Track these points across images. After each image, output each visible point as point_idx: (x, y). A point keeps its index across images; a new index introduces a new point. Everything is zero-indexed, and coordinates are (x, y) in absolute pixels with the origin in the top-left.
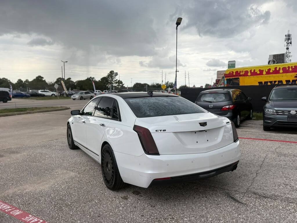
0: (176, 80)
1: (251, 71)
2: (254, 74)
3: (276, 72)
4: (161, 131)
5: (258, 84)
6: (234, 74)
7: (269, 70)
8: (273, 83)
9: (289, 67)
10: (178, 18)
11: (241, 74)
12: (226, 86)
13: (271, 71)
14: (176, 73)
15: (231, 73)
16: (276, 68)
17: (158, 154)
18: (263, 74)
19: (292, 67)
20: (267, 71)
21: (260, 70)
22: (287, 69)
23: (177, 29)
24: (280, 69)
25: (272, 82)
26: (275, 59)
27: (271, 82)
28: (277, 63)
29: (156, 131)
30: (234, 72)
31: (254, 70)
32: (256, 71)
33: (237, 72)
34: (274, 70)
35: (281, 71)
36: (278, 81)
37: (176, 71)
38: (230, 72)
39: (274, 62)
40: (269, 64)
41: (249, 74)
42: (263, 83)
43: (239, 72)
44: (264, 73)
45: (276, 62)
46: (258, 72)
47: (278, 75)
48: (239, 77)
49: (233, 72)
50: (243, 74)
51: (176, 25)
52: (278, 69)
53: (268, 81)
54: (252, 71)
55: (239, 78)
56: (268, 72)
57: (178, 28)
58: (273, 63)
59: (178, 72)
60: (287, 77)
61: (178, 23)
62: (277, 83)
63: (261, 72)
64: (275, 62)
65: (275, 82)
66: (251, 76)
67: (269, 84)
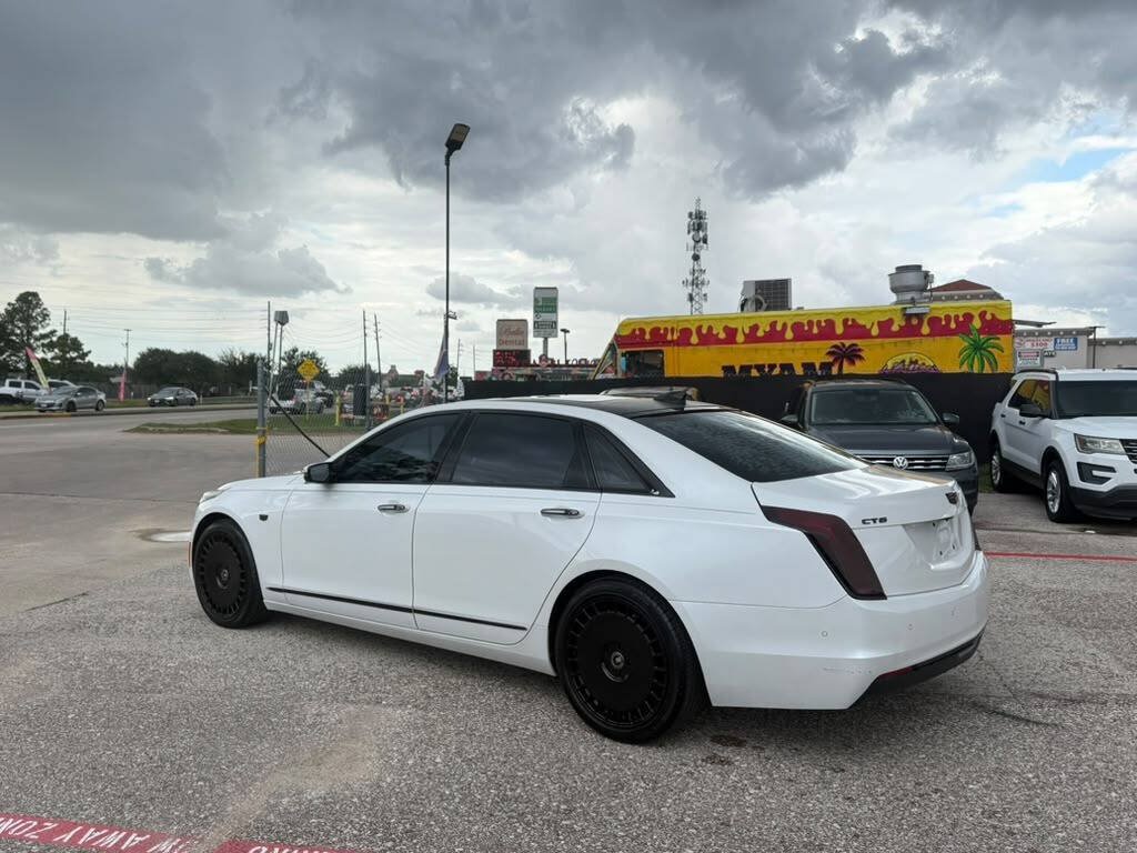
0: (447, 348)
1: (699, 329)
2: (708, 339)
3: (774, 335)
4: (874, 521)
5: (721, 374)
6: (647, 337)
7: (755, 328)
8: (767, 370)
9: (810, 323)
10: (456, 125)
11: (669, 337)
12: (620, 376)
13: (760, 333)
14: (447, 322)
15: (637, 332)
16: (773, 325)
17: (880, 595)
18: (736, 343)
19: (819, 322)
20: (747, 331)
21: (726, 329)
22: (806, 328)
23: (448, 164)
24: (785, 325)
25: (764, 366)
26: (762, 294)
27: (760, 368)
28: (768, 309)
29: (864, 522)
30: (648, 330)
31: (710, 328)
32: (715, 332)
33: (655, 331)
34: (768, 329)
35: (789, 335)
36: (781, 366)
37: (447, 316)
38: (634, 330)
39: (758, 305)
40: (742, 309)
41: (694, 339)
42: (737, 371)
43: (662, 332)
44: (740, 338)
45: (765, 305)
46: (722, 336)
47: (779, 345)
48: (663, 348)
49: (642, 331)
50: (675, 337)
51: (446, 149)
52: (779, 328)
53: (753, 363)
54: (704, 331)
55: (661, 352)
56: (752, 337)
57: (451, 158)
58: (754, 307)
59: (455, 318)
60: (806, 353)
61: (454, 145)
62: (776, 371)
63: (731, 334)
64: (761, 303)
65: (772, 367)
66: (701, 348)
67: (754, 373)
